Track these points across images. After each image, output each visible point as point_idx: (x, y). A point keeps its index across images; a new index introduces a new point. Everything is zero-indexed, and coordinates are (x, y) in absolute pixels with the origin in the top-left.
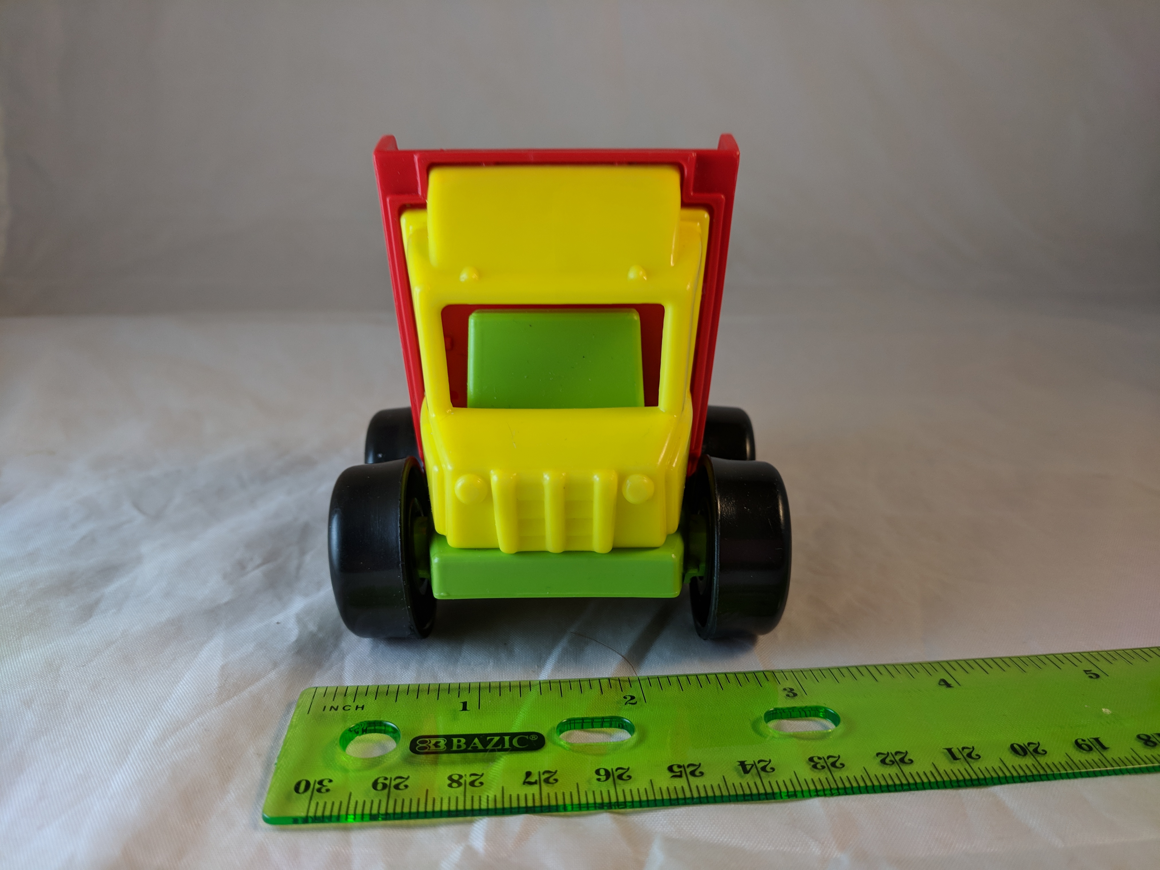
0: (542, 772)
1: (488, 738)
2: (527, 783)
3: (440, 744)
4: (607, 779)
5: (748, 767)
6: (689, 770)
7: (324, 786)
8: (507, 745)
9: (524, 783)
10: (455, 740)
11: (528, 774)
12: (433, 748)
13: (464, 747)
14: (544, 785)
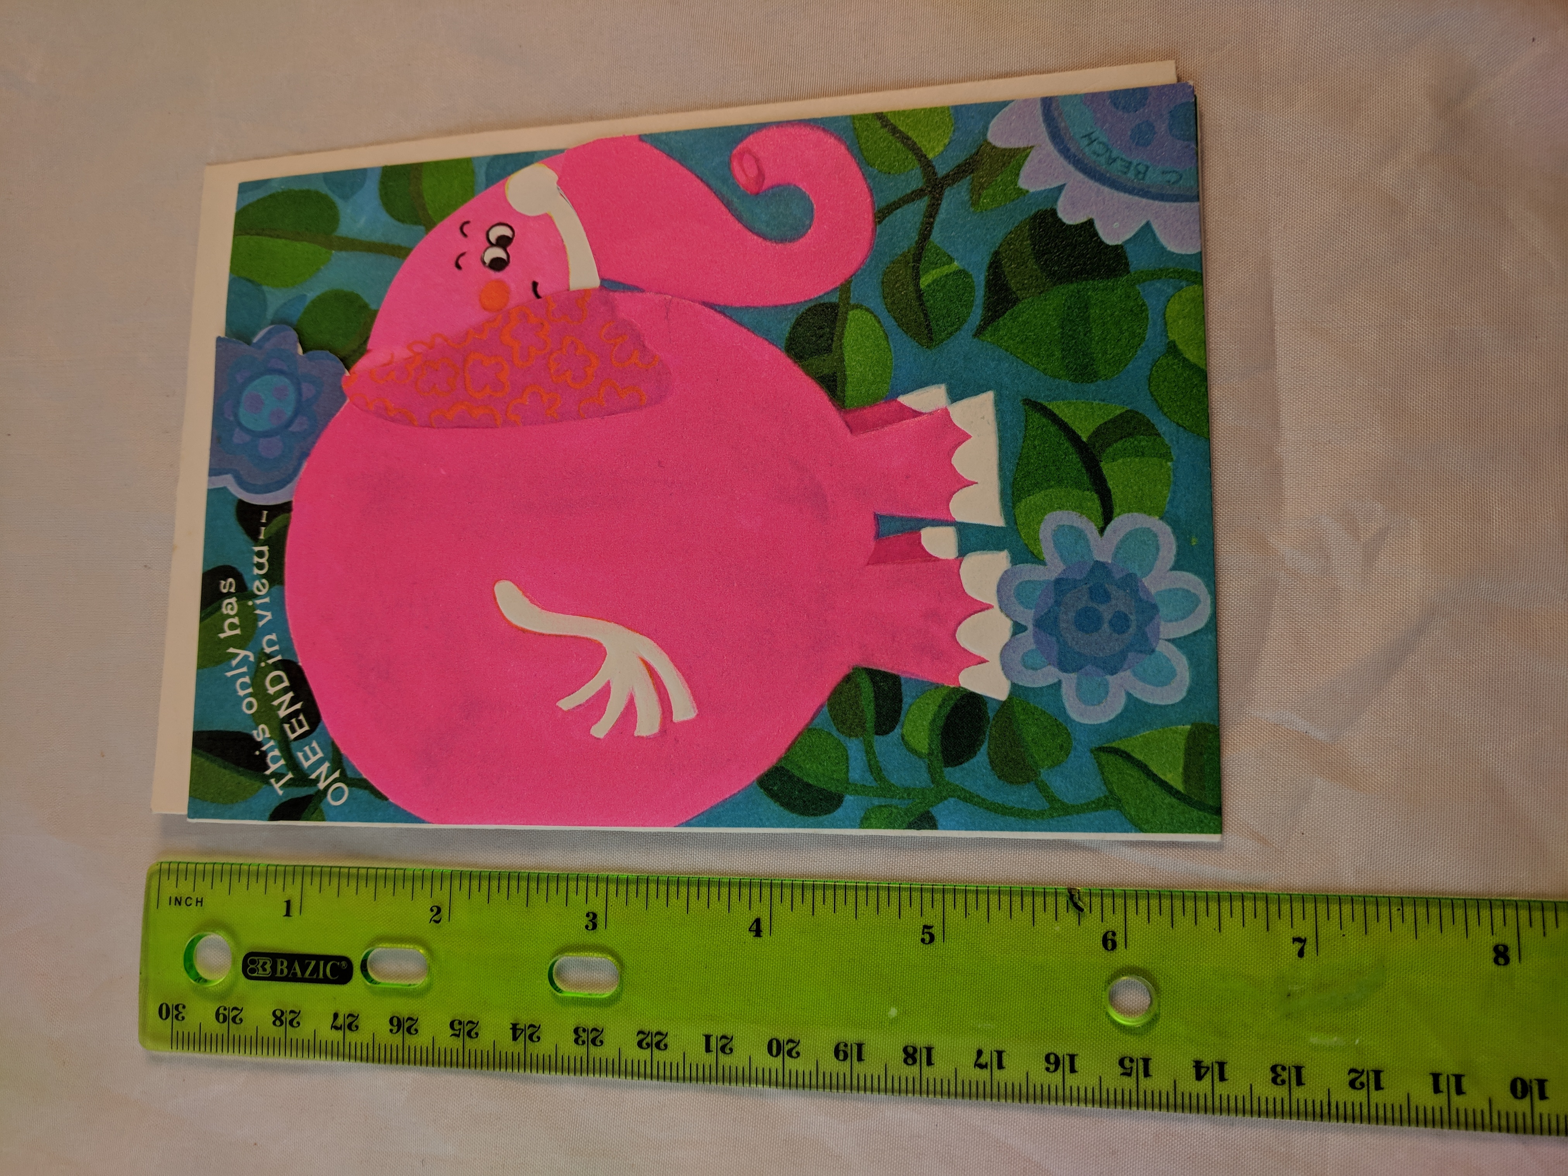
0: (346, 1016)
1: (307, 961)
2: (335, 1027)
3: (266, 966)
4: (397, 1032)
5: (519, 1032)
6: (467, 1029)
7: (180, 1013)
8: (321, 976)
9: (332, 1027)
10: (279, 961)
11: (336, 1016)
12: (261, 971)
13: (286, 971)
14: (347, 1031)
